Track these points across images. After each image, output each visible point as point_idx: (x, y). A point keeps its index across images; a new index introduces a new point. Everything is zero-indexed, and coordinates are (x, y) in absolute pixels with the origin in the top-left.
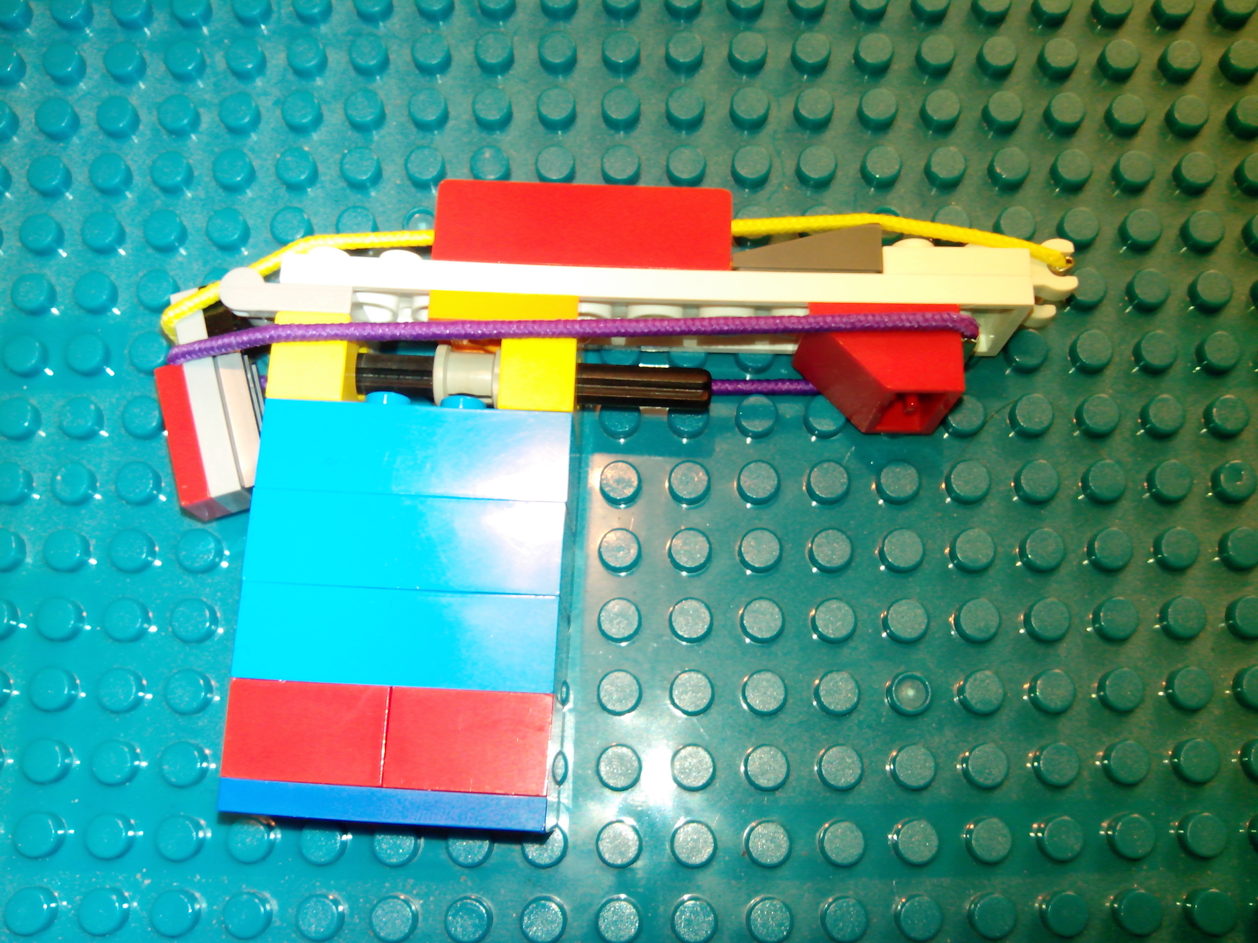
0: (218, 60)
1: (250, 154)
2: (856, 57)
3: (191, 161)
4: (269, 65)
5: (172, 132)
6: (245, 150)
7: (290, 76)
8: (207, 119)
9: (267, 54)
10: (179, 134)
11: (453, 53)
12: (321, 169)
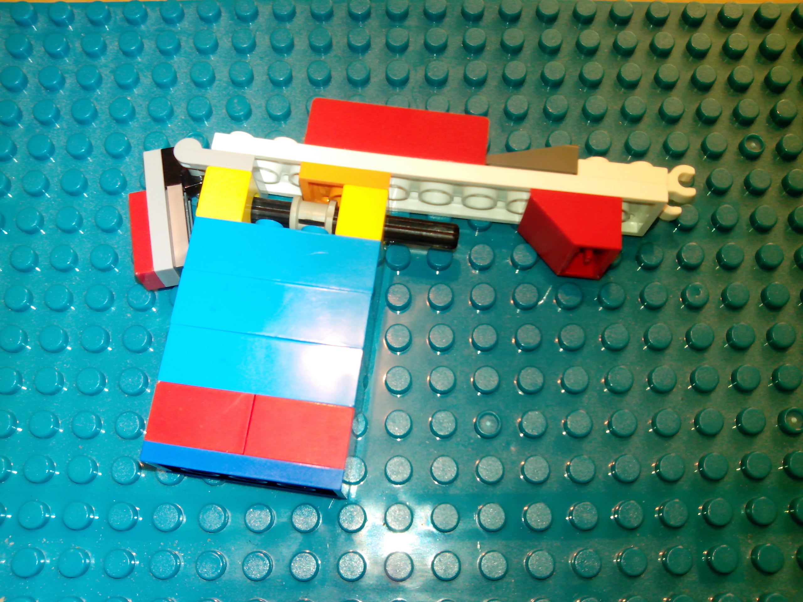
0: (77, 45)
1: (95, 102)
2: (464, 43)
3: (58, 106)
4: (108, 49)
5: (47, 88)
6: (92, 100)
7: (120, 55)
8: (70, 81)
9: (107, 42)
10: (51, 89)
11: (219, 41)
12: (137, 110)
